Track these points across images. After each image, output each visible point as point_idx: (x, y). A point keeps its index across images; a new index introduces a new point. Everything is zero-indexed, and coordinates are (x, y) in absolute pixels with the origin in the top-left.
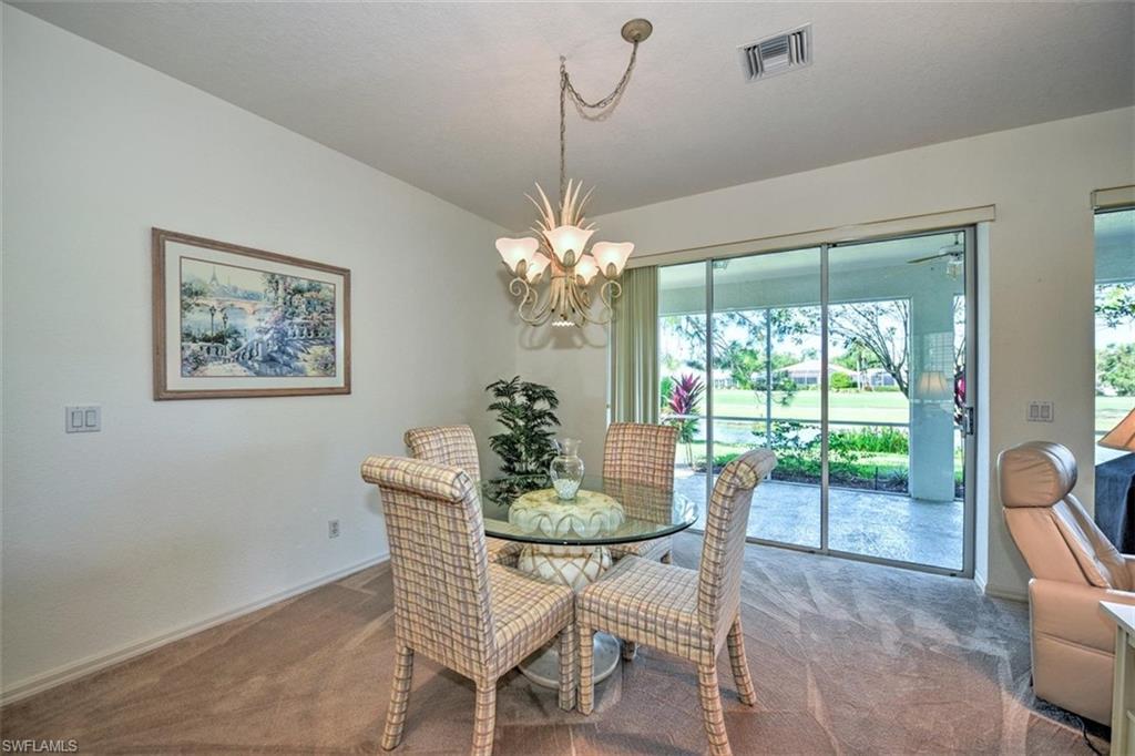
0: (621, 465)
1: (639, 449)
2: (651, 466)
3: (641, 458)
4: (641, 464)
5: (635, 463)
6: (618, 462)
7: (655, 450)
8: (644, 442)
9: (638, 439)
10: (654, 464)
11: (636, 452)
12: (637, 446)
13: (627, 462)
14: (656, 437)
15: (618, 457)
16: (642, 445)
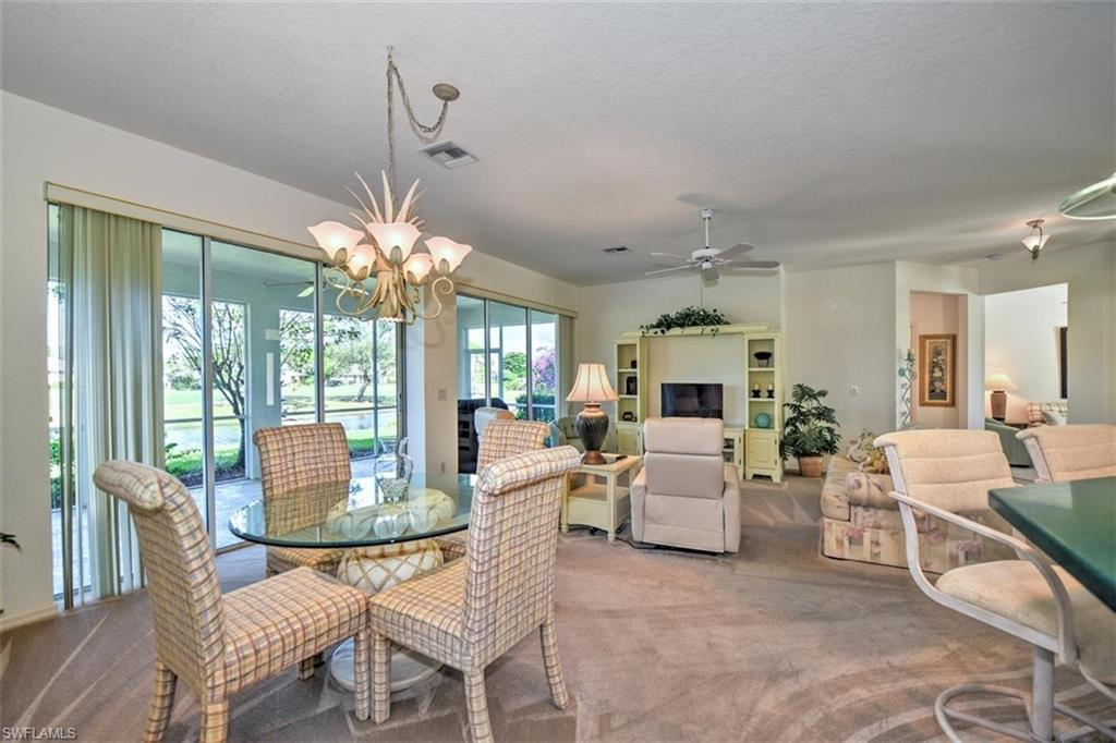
0: (295, 473)
1: (314, 450)
2: (332, 464)
3: (318, 460)
4: (319, 466)
5: (313, 467)
6: (291, 471)
7: (333, 448)
8: (319, 443)
9: (310, 441)
10: (335, 461)
11: (312, 455)
12: (311, 447)
13: (303, 468)
14: (331, 435)
15: (290, 465)
16: (317, 446)
